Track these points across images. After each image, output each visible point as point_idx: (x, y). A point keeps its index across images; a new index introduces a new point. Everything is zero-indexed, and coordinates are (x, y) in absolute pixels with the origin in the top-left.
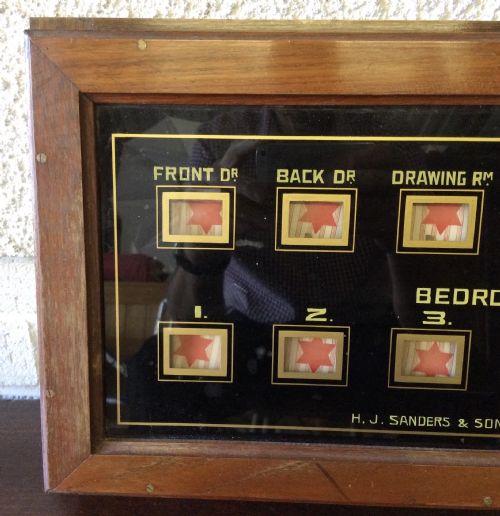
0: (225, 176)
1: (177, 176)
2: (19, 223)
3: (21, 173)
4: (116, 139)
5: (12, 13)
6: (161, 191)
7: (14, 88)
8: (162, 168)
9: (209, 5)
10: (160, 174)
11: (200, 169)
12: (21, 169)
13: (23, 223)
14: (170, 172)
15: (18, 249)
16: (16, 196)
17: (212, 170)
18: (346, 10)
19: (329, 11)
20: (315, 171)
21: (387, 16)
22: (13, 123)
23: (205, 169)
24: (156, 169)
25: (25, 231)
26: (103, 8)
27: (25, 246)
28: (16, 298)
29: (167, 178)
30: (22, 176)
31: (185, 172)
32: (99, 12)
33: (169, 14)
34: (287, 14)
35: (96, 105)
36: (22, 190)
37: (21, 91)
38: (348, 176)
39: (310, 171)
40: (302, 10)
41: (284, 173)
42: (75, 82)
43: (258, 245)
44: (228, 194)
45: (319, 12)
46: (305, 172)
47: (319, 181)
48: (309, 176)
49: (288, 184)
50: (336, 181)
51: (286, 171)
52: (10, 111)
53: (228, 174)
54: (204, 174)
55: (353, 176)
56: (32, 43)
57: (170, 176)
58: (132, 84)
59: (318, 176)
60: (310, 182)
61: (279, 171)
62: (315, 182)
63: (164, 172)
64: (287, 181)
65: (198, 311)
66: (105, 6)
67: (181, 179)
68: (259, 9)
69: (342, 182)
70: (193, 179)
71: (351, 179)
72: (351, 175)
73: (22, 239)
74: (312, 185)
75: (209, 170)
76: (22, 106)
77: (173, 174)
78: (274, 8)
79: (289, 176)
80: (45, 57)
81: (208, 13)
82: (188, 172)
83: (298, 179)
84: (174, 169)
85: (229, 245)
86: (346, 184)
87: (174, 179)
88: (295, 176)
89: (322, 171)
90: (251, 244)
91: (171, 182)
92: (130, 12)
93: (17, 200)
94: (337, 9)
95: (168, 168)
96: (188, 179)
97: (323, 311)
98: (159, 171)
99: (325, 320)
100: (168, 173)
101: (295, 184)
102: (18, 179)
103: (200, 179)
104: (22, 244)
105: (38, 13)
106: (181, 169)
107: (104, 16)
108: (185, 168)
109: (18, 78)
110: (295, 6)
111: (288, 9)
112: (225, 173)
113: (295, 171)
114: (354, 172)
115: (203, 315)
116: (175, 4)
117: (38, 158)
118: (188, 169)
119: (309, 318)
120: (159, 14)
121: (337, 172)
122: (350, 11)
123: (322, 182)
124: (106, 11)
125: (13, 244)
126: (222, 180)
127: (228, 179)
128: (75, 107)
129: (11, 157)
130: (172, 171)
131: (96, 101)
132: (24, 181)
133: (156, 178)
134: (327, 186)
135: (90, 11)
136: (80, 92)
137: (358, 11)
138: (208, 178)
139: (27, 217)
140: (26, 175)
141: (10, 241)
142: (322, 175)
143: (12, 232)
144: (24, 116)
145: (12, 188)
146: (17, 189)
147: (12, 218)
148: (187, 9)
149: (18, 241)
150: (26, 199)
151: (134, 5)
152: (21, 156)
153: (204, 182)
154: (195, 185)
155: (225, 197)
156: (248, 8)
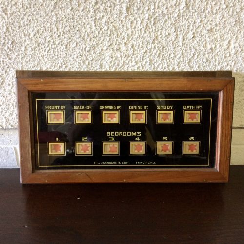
2: (12, 119)
4: (37, 100)
5: (11, 68)
6: (48, 111)
7: (11, 86)
8: (48, 106)
12: (13, 105)
14: (50, 107)
16: (11, 112)
17: (59, 106)
22: (11, 94)
23: (57, 106)
24: (46, 106)
25: (14, 122)
28: (11, 140)
36: (13, 111)
37: (13, 86)
42: (27, 88)
46: (80, 106)
48: (81, 108)
52: (10, 91)
59: (83, 108)
65: (57, 139)
67: (52, 109)
71: (90, 108)
76: (13, 90)
81: (59, 69)
85: (64, 123)
89: (84, 106)
90: (69, 123)
91: (50, 109)
97: (86, 138)
99: (87, 140)
101: (78, 109)
102: (12, 108)
108: (53, 106)
109: (12, 83)
112: (62, 107)
114: (91, 106)
117: (19, 105)
119: (83, 140)
120: (47, 68)
121: (87, 107)
124: (34, 68)
126: (61, 109)
131: (32, 92)
133: (46, 109)
134: (85, 109)
136: (28, 90)
139: (14, 118)
143: (11, 122)
144: (14, 93)
149: (12, 124)
150: (14, 113)
151: (41, 66)
152: (13, 102)
153: (57, 109)
154: (55, 110)
155: (63, 113)
156: (69, 67)
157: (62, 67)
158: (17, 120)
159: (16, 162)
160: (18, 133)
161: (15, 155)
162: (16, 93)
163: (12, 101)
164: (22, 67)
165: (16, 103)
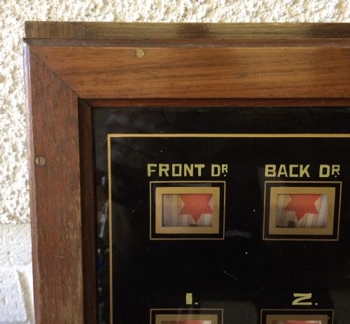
0: (216, 172)
1: (170, 172)
2: (12, 196)
3: (15, 154)
4: (111, 138)
5: (7, 16)
6: (155, 186)
7: (9, 82)
8: (155, 165)
9: (186, 10)
10: (154, 171)
11: (192, 165)
12: (15, 150)
13: (16, 195)
14: (163, 169)
15: (11, 217)
16: (10, 173)
17: (203, 166)
18: (308, 13)
19: (294, 14)
20: (301, 166)
21: (343, 19)
22: (8, 111)
23: (196, 166)
24: (149, 166)
25: (18, 203)
26: (91, 12)
27: (18, 215)
28: (9, 253)
29: (160, 175)
30: (16, 156)
31: (177, 169)
32: (87, 16)
33: (151, 18)
34: (256, 16)
35: (93, 109)
36: (15, 168)
37: (15, 84)
38: (333, 170)
39: (297, 166)
40: (269, 13)
41: (272, 168)
42: (74, 89)
43: (247, 235)
44: (218, 189)
45: (285, 14)
46: (291, 167)
47: (305, 174)
48: (296, 171)
49: (276, 178)
50: (321, 175)
51: (274, 166)
52: (5, 101)
53: (219, 170)
54: (196, 170)
55: (337, 170)
56: (31, 52)
57: (163, 173)
58: (129, 90)
59: (304, 171)
60: (297, 176)
61: (267, 166)
62: (301, 176)
63: (157, 169)
64: (274, 175)
65: (189, 298)
66: (93, 10)
67: (174, 175)
68: (231, 13)
69: (327, 175)
70: (185, 175)
71: (335, 173)
72: (336, 169)
73: (15, 209)
74: (299, 179)
75: (200, 167)
76: (16, 97)
77: (166, 171)
78: (244, 11)
79: (277, 171)
80: (44, 65)
81: (185, 16)
82: (180, 168)
83: (285, 173)
84: (167, 166)
85: (220, 235)
86: (331, 178)
87: (167, 175)
88: (283, 171)
89: (308, 166)
90: (240, 234)
91: (164, 177)
92: (116, 16)
93: (11, 176)
94: (300, 12)
95: (161, 165)
96: (180, 175)
97: (309, 296)
98: (152, 168)
99: (310, 304)
100: (161, 170)
101: (283, 177)
102: (12, 159)
103: (191, 175)
104: (15, 213)
105: (30, 16)
106: (174, 166)
107: (92, 19)
108: (177, 165)
109: (12, 73)
110: (263, 9)
111: (257, 12)
112: (216, 169)
113: (283, 166)
114: (338, 166)
115: (194, 301)
116: (156, 9)
117: (37, 161)
118: (180, 166)
119: (295, 303)
120: (141, 17)
121: (322, 167)
122: (311, 14)
123: (308, 176)
124: (93, 14)
125: (7, 214)
126: (213, 175)
127: (218, 175)
128: (75, 113)
129: (5, 140)
130: (164, 167)
131: (94, 106)
132: (17, 160)
133: (149, 175)
134: (314, 179)
135: (79, 14)
136: (79, 98)
137: (318, 13)
138: (200, 174)
139: (19, 191)
140: (19, 156)
141: (4, 212)
142: (308, 170)
143: (7, 204)
144: (19, 107)
145: (6, 167)
146: (11, 168)
147: (6, 192)
148: (166, 13)
149: (12, 211)
150: (19, 175)
151: (119, 9)
152: (15, 139)
153: (196, 177)
154: (186, 180)
155: (216, 191)
156: (221, 11)
157: (194, 12)
158: (28, 196)
159: (24, 312)
160: (29, 236)
161: (21, 294)
162: (27, 109)
163: (11, 134)
164: (49, 10)
165: (25, 144)
